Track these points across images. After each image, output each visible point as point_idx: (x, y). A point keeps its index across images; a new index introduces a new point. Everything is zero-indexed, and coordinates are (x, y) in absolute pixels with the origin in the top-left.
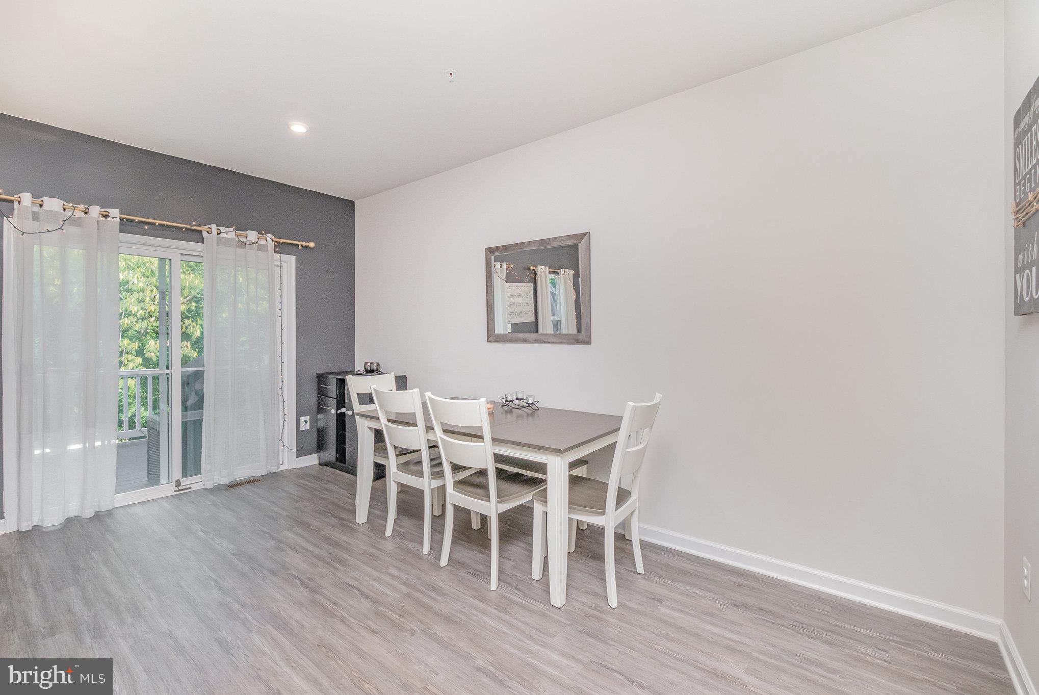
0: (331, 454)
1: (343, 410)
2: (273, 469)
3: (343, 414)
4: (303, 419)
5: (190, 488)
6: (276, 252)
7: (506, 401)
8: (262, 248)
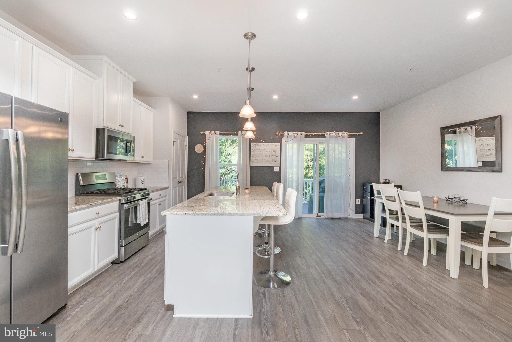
0: (368, 215)
1: (373, 198)
2: (346, 216)
3: (373, 199)
4: (357, 200)
5: (321, 217)
6: (348, 138)
7: (449, 198)
8: (343, 137)
